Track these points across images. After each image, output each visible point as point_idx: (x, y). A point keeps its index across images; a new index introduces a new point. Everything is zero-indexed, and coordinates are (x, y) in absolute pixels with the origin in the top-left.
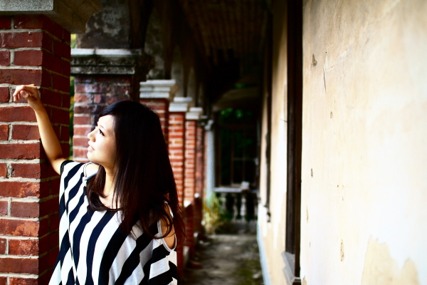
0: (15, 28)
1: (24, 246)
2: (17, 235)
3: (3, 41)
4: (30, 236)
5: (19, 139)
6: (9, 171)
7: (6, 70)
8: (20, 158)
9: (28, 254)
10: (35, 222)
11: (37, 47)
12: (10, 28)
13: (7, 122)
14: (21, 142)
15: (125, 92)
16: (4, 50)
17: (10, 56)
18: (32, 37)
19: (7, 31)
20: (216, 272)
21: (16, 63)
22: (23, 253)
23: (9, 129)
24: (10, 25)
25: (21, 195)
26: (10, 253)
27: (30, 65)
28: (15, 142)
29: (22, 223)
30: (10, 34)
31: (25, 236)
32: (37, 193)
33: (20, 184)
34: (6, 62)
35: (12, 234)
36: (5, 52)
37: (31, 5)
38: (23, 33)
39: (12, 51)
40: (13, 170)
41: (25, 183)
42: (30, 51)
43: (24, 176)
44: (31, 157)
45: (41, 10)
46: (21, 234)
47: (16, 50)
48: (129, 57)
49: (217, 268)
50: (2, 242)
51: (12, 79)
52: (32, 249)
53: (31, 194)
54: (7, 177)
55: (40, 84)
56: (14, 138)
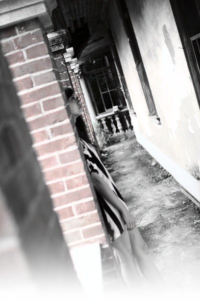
0: (20, 33)
1: (76, 181)
2: (70, 175)
3: (14, 45)
4: (79, 173)
5: (49, 109)
6: (50, 134)
7: (24, 65)
8: (55, 122)
9: (81, 185)
10: (80, 163)
11: (41, 41)
12: (16, 34)
13: (37, 100)
14: (51, 111)
15: (61, 63)
16: (17, 51)
17: (23, 54)
18: (34, 35)
19: (15, 37)
20: (125, 170)
21: (29, 58)
22: (77, 186)
23: (40, 105)
24: (16, 32)
25: (63, 147)
26: (68, 189)
27: (40, 56)
28: (48, 113)
29: (70, 166)
30: (18, 38)
31: (76, 174)
32: (74, 142)
33: (61, 140)
34: (22, 59)
35: (66, 176)
36: (19, 52)
37: (29, 12)
38: (27, 35)
39: (24, 50)
40: (52, 132)
41: (64, 139)
42: (36, 46)
43: (61, 133)
44: (62, 119)
45: (37, 14)
46: (72, 173)
47: (26, 48)
48: (58, 38)
49: (123, 167)
50: (61, 184)
51: (30, 70)
52: (83, 181)
53: (71, 145)
54: (49, 139)
55: (52, 67)
56: (45, 110)
